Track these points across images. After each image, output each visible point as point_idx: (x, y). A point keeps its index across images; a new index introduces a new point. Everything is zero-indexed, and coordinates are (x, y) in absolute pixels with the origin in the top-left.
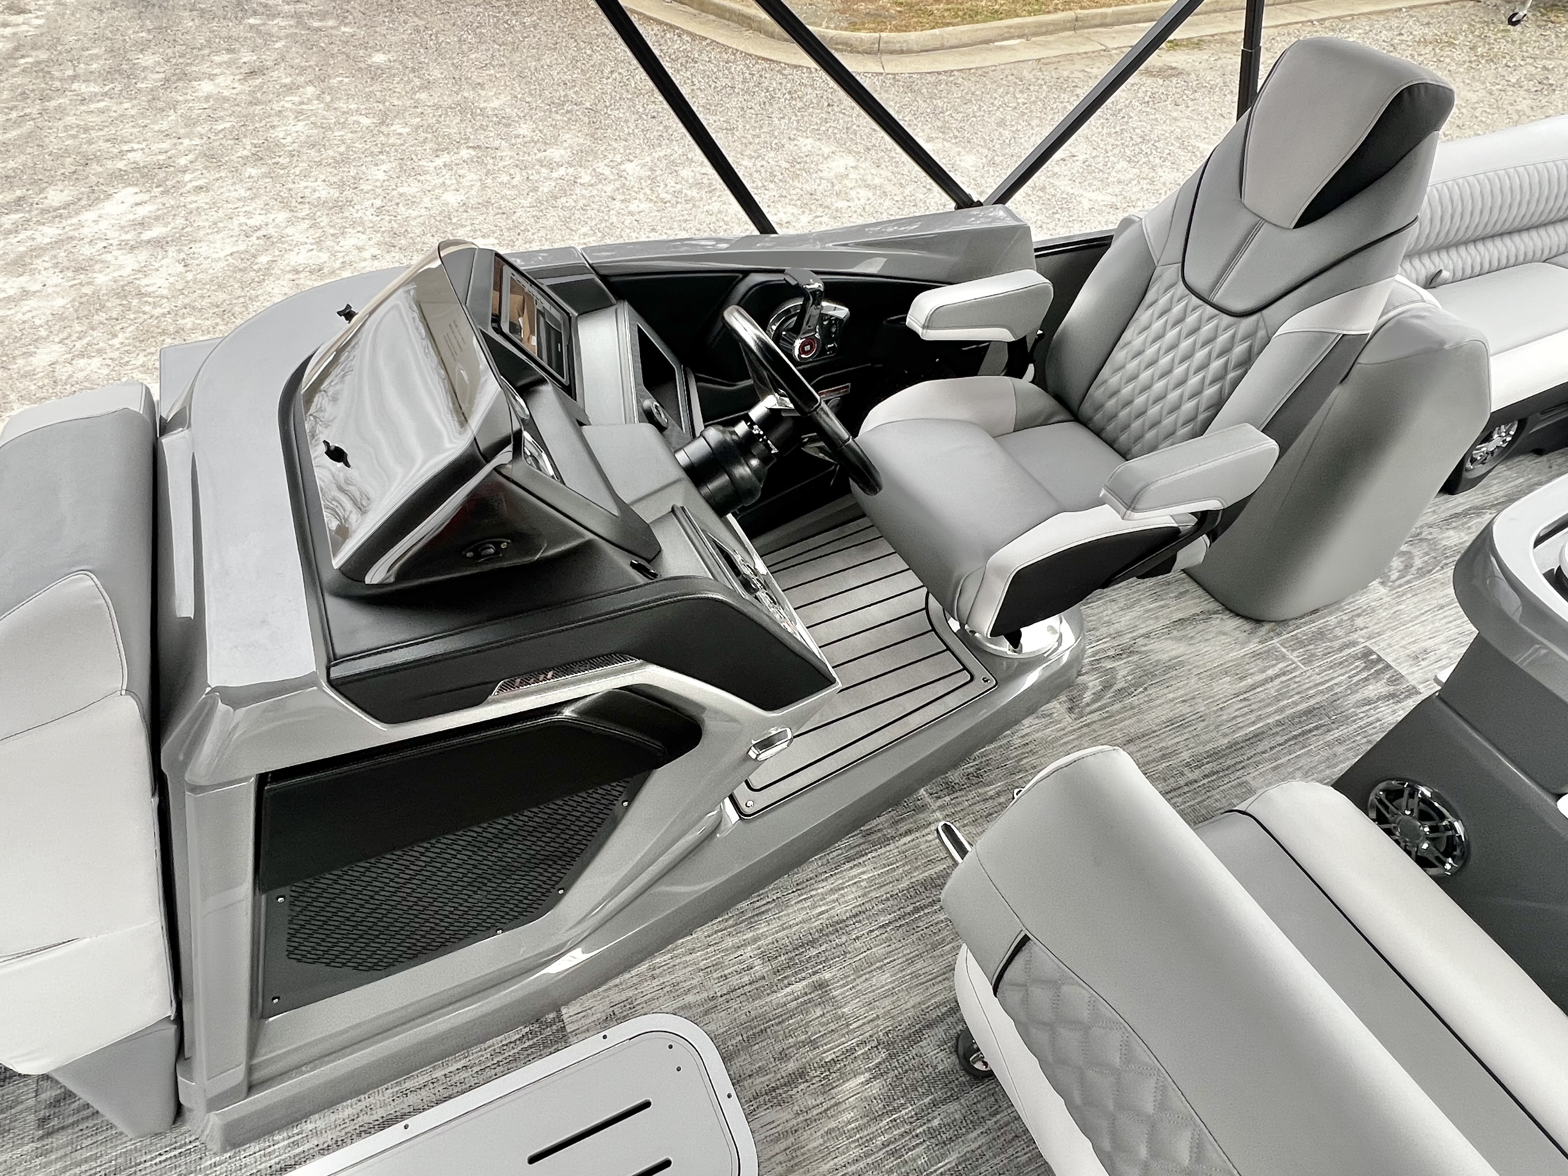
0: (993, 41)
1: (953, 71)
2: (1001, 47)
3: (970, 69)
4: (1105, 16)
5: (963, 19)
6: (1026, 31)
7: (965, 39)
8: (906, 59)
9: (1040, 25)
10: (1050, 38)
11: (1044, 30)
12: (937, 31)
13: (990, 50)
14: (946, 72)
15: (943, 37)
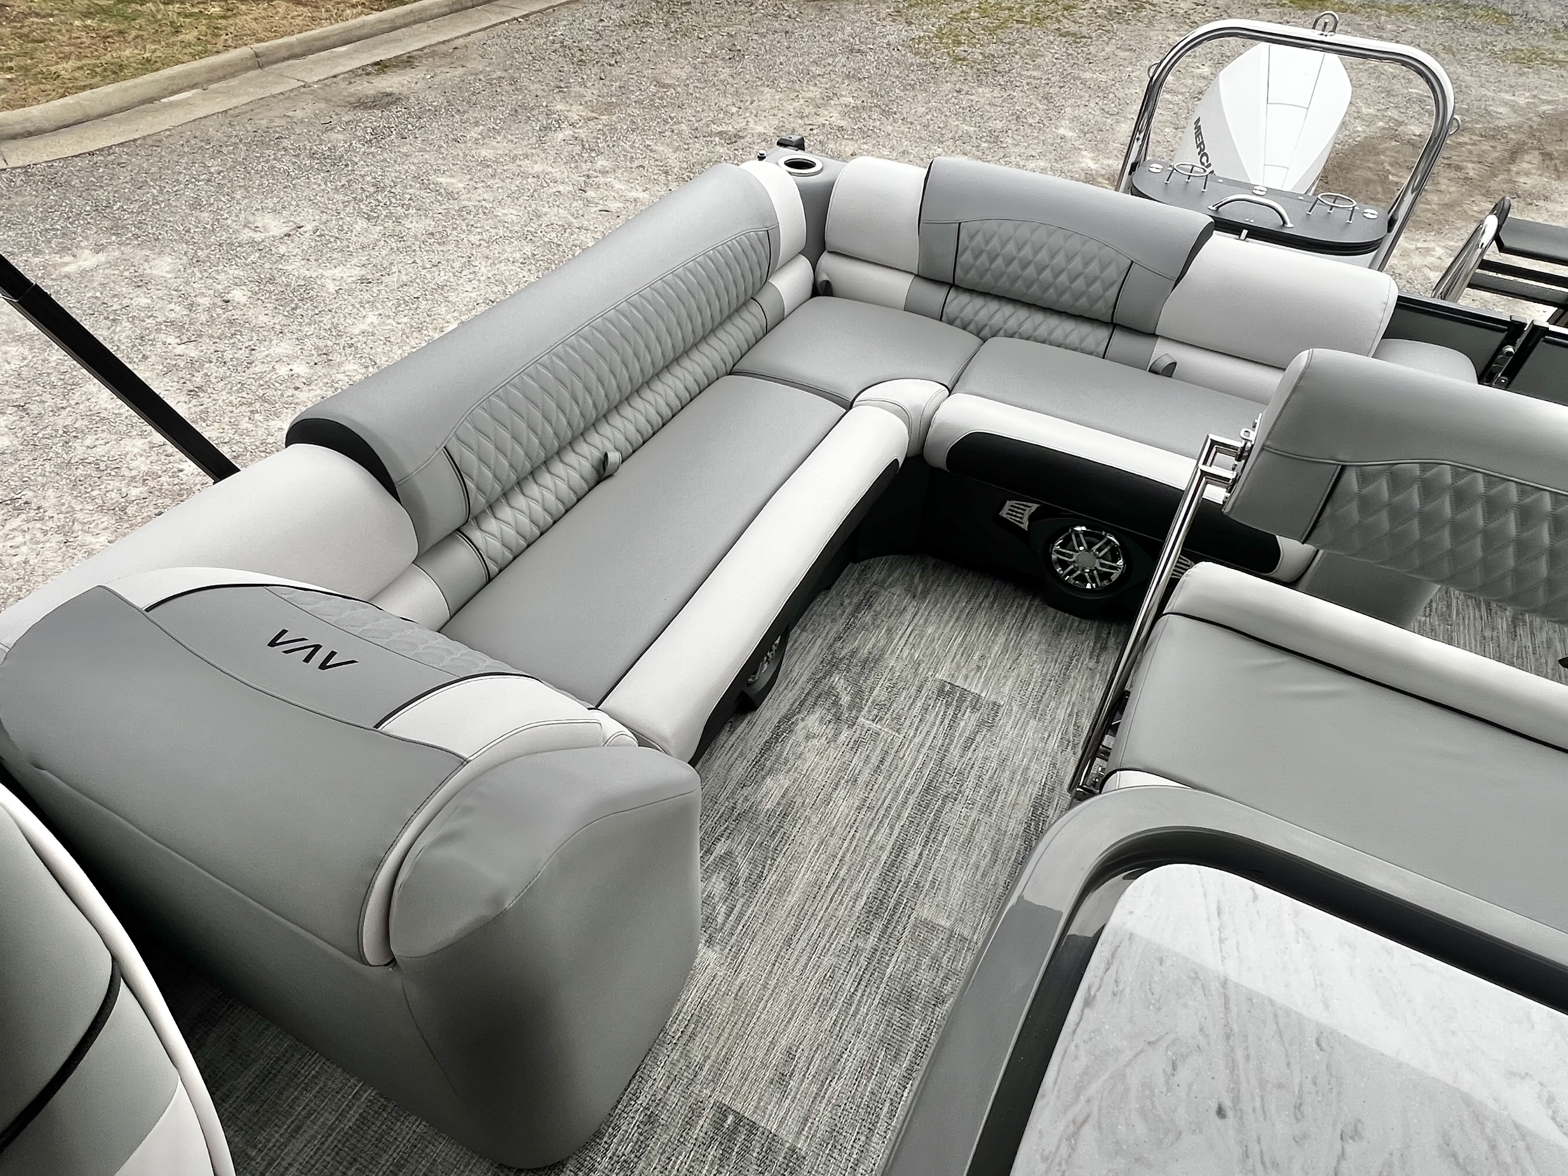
0: (159, 98)
1: (110, 147)
2: (171, 104)
3: (135, 140)
4: (290, 46)
5: (104, 78)
6: (197, 79)
7: (116, 102)
8: (37, 143)
9: (212, 69)
10: (233, 82)
11: (220, 73)
12: (69, 100)
13: (157, 110)
14: (101, 150)
15: (81, 105)
